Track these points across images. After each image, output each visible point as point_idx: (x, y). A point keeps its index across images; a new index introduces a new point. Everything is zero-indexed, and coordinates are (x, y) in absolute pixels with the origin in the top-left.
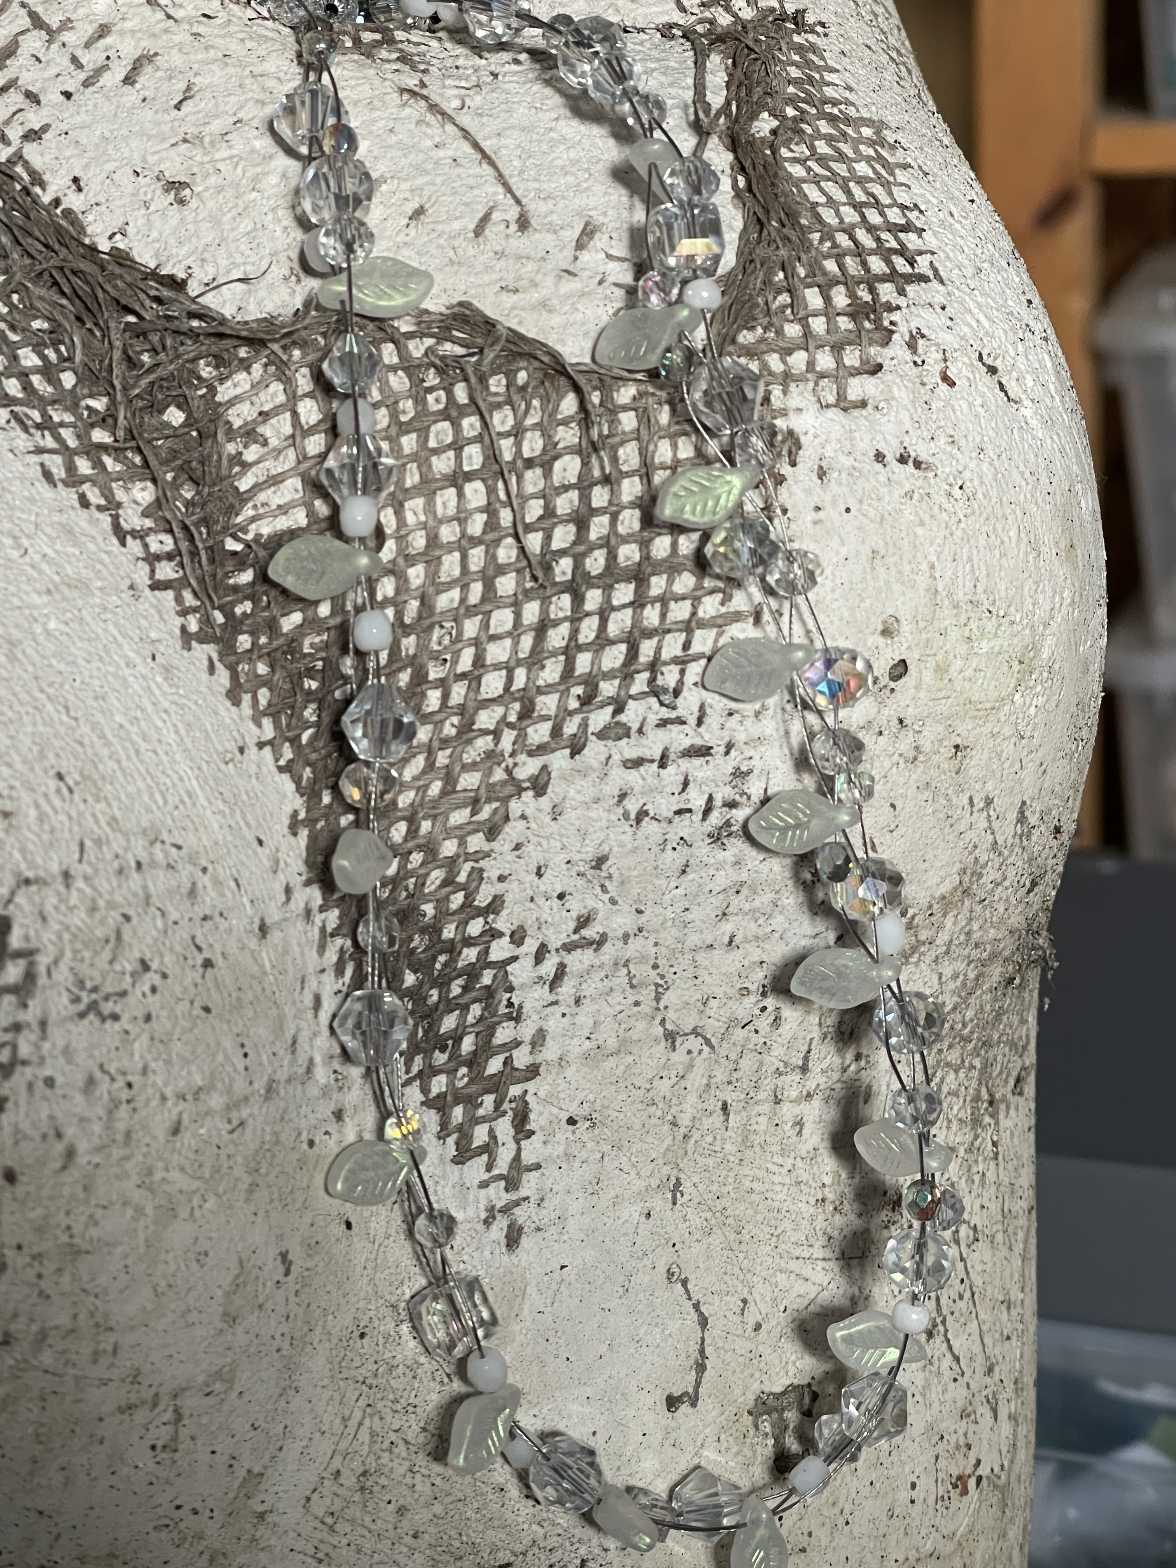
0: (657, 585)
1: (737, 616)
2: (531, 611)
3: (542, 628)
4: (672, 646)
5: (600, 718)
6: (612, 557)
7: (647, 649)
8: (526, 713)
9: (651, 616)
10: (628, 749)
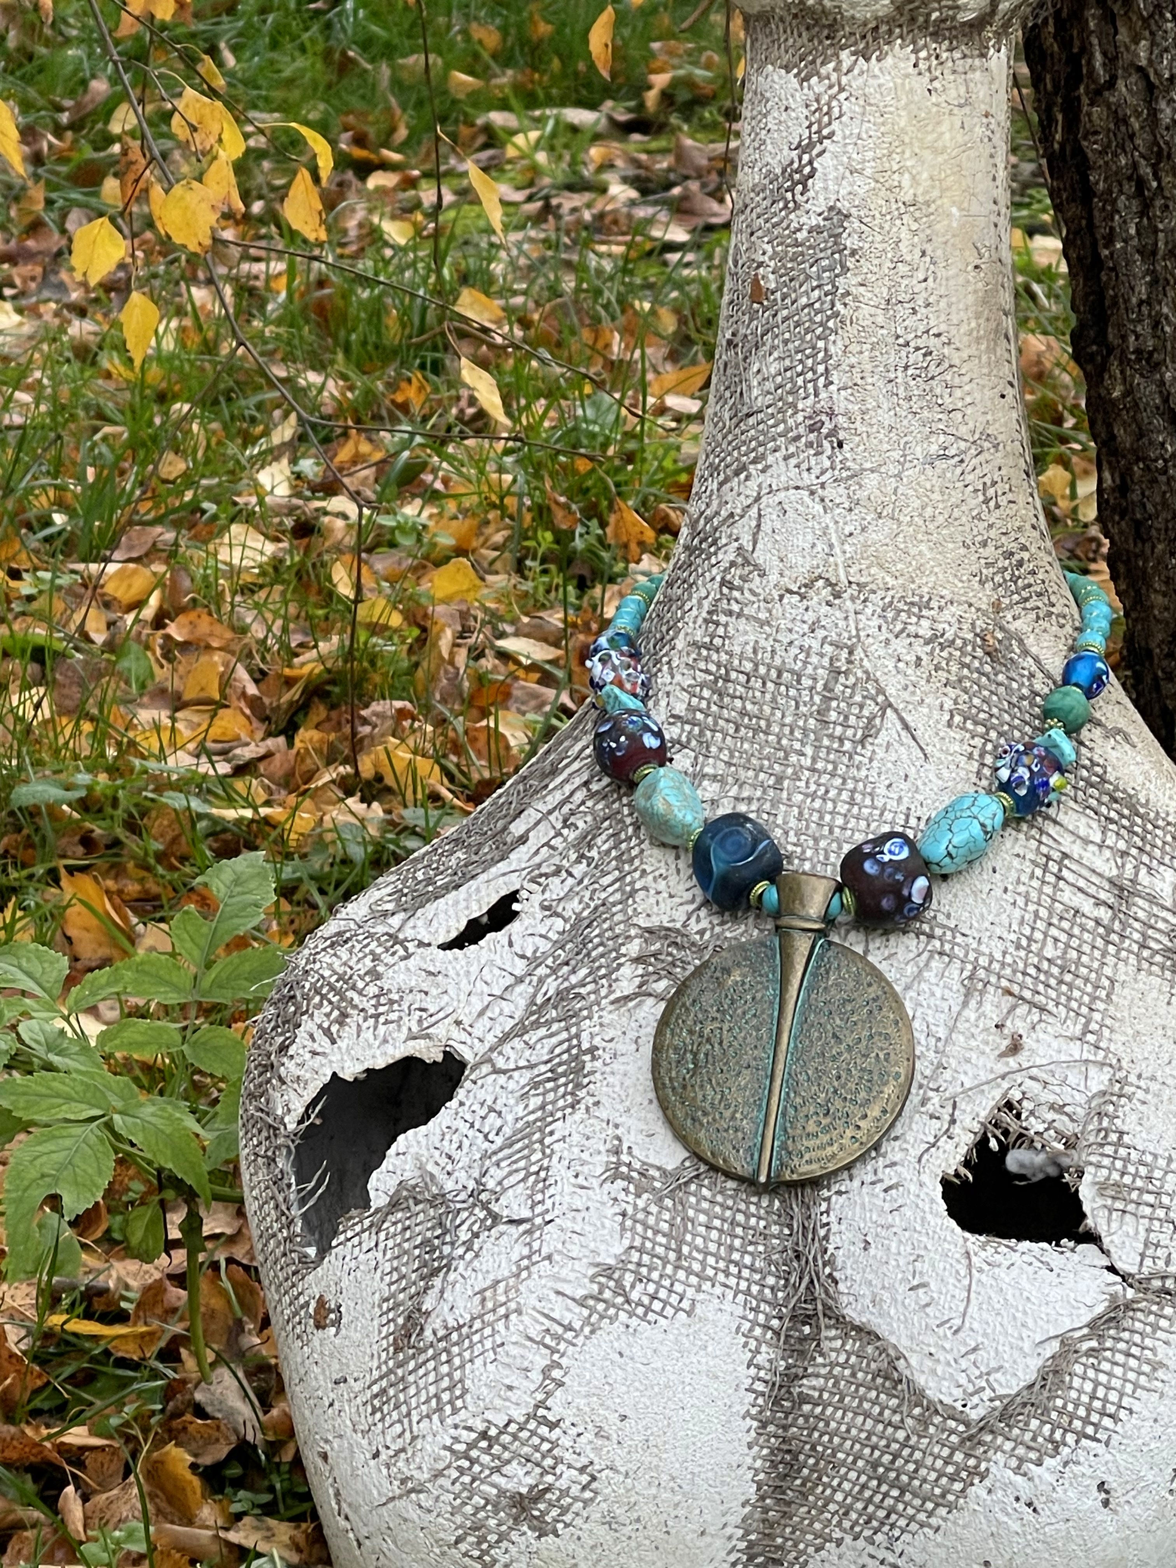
0: (908, 1497)
1: (930, 1526)
2: (863, 1478)
3: (864, 1487)
4: (902, 1522)
5: (867, 1533)
6: (897, 1478)
7: (894, 1517)
8: (846, 1514)
9: (901, 1507)
10: (871, 1549)
